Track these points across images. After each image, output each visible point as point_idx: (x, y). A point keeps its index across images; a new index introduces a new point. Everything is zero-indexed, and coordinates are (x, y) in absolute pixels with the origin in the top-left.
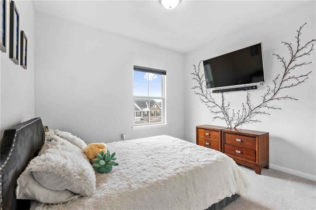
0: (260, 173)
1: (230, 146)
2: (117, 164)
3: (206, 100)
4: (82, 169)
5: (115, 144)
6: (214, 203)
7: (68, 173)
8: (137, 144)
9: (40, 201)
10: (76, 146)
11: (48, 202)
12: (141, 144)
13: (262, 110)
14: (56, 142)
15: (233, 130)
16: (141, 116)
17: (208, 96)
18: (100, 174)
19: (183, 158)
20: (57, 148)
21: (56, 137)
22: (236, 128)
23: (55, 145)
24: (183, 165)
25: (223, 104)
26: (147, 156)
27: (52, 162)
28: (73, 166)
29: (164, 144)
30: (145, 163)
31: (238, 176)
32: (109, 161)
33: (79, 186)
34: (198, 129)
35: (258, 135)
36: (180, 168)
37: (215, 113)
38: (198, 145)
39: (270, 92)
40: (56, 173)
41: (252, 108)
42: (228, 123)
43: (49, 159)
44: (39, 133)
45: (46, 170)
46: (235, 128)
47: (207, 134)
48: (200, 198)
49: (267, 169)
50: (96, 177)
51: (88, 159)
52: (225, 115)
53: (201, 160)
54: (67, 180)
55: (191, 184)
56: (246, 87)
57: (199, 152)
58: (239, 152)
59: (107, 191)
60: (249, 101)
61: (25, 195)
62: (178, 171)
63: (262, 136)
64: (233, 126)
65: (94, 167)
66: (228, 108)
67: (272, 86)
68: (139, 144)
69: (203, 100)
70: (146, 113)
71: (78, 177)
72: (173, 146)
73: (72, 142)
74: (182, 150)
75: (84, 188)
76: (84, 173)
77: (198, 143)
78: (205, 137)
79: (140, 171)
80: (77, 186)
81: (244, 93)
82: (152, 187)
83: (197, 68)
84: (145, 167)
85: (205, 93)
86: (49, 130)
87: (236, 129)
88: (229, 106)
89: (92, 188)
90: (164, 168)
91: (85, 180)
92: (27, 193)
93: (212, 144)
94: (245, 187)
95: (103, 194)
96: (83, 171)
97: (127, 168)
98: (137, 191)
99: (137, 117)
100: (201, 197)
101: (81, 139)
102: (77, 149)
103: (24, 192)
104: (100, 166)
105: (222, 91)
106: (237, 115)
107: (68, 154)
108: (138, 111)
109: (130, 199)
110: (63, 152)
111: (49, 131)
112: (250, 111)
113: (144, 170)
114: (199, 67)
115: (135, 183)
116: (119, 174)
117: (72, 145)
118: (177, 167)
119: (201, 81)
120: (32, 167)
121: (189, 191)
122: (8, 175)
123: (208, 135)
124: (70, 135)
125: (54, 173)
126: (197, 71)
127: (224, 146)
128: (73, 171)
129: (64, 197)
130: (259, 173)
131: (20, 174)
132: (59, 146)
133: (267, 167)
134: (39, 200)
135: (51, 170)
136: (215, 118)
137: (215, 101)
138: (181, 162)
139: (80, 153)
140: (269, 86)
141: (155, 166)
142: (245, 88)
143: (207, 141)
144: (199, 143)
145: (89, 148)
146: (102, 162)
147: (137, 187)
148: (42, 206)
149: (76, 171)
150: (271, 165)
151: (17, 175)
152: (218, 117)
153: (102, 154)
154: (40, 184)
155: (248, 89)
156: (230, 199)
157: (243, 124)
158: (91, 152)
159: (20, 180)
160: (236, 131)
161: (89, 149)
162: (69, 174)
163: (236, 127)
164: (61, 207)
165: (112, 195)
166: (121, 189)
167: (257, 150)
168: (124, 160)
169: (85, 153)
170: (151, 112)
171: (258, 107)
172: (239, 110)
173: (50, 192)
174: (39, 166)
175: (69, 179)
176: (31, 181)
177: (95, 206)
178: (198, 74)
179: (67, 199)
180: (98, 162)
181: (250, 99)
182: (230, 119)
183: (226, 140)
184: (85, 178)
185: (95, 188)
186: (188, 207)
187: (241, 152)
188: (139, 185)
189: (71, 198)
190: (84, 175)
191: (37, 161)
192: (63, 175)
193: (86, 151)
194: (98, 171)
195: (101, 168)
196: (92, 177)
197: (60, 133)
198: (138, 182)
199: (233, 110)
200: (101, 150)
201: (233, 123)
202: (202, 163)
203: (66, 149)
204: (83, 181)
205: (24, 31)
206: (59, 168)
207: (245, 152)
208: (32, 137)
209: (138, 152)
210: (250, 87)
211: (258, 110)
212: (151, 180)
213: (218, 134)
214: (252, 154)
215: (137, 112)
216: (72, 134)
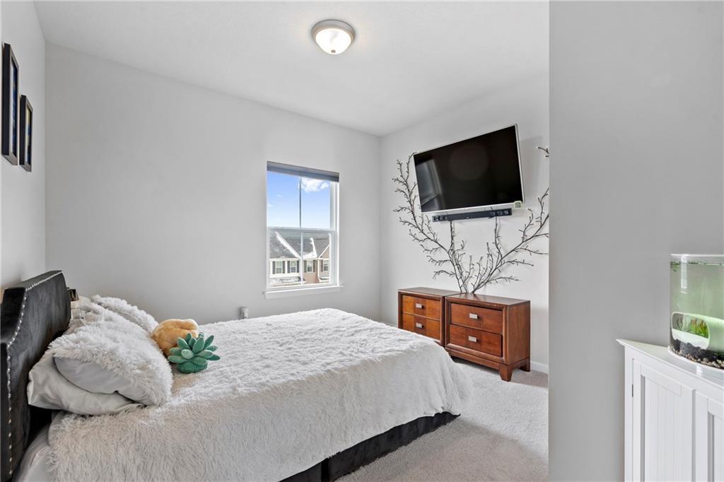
0: (509, 380)
1: (459, 328)
2: (216, 358)
3: (421, 236)
4: (145, 359)
5: (222, 325)
6: (397, 425)
7: (119, 363)
8: (267, 324)
9: (70, 410)
10: (137, 325)
11: (83, 411)
12: (274, 325)
13: (519, 256)
14: (96, 316)
15: (471, 298)
16: (298, 272)
17: (425, 227)
18: (182, 375)
19: (349, 348)
20: (98, 325)
21: (96, 306)
22: (475, 293)
23: (94, 320)
24: (343, 358)
25: (452, 244)
26: (281, 346)
27: (90, 344)
28: (129, 353)
29: (323, 324)
30: (272, 356)
31: (450, 378)
32: (200, 352)
33: (139, 387)
34: (401, 295)
35: (507, 306)
36: (335, 362)
37: (438, 264)
38: (402, 328)
39: (533, 222)
40: (98, 362)
41: (503, 254)
42: (461, 283)
43: (85, 340)
44: (61, 301)
45: (80, 355)
46: (473, 292)
47: (419, 306)
48: (369, 414)
49: (526, 373)
50: (174, 378)
51: (160, 348)
52: (456, 267)
53: (380, 350)
54: (117, 375)
55: (352, 389)
56: (492, 211)
57: (385, 337)
58: (474, 339)
59: (191, 397)
60: (499, 240)
61: (43, 399)
62: (329, 367)
63: (515, 307)
64: (470, 289)
65: (171, 363)
66: (460, 252)
67: (537, 210)
68: (270, 325)
69: (417, 236)
70: (310, 264)
71: (138, 372)
72: (337, 327)
73: (128, 316)
74: (352, 335)
75: (148, 391)
76: (150, 366)
77: (401, 326)
78: (415, 312)
79: (259, 368)
80: (136, 386)
81: (489, 223)
82: (275, 393)
83: (405, 170)
84: (268, 362)
85: (419, 220)
86: (80, 297)
87: (475, 295)
88: (463, 248)
89: (163, 391)
90: (305, 363)
91: (151, 377)
92: (47, 395)
93: (428, 326)
94: (461, 398)
95: (183, 401)
96: (149, 362)
97: (236, 365)
98: (246, 397)
99: (289, 272)
100: (369, 412)
101: (147, 313)
102: (139, 329)
103: (41, 393)
104: (183, 361)
105: (451, 218)
106: (477, 267)
107: (119, 336)
108: (291, 259)
109: (232, 409)
110: (110, 332)
111: (78, 299)
112: (500, 258)
113: (268, 366)
114: (408, 167)
115: (245, 385)
116: (219, 373)
117: (128, 322)
118: (329, 361)
119: (413, 197)
120: (55, 350)
121: (346, 401)
122: (18, 360)
123: (421, 307)
124: (123, 304)
125: (94, 362)
126: (405, 175)
127: (448, 330)
128: (128, 361)
129: (113, 404)
130: (508, 378)
131: (34, 364)
132: (102, 322)
133: (525, 368)
134: (68, 407)
135: (89, 357)
136: (438, 273)
137: (438, 237)
138: (341, 353)
139: (144, 337)
140: (532, 209)
141: (290, 361)
142: (491, 213)
143: (418, 320)
144: (404, 324)
145: (162, 329)
146: (188, 353)
147: (246, 392)
148: (73, 417)
149: (134, 362)
150: (534, 364)
151: (29, 364)
152: (442, 271)
153: (188, 338)
154: (68, 381)
155: (497, 215)
156: (434, 422)
157: (488, 285)
158: (165, 336)
159: (34, 374)
160: (476, 300)
161: (162, 331)
162: (122, 366)
163: (475, 290)
164: (107, 419)
165: (201, 402)
166: (217, 394)
167: (504, 335)
168: (233, 352)
169: (154, 337)
170: (322, 261)
171: (513, 250)
172: (482, 258)
173: (85, 395)
174: (66, 349)
175: (121, 373)
176: (53, 376)
177: (167, 417)
178: (406, 181)
179: (118, 408)
180: (179, 354)
181: (500, 234)
182: (464, 274)
183: (453, 318)
184: (150, 375)
185: (169, 393)
186: (344, 428)
187: (477, 340)
188: (251, 388)
189: (126, 406)
190: (148, 368)
191: (63, 342)
192: (110, 367)
193: (157, 334)
194: (179, 368)
195: (185, 365)
196: (164, 374)
197: (103, 300)
198: (250, 383)
199: (471, 257)
200: (187, 332)
201: (470, 283)
202: (379, 354)
203: (116, 328)
204: (147, 379)
205: (27, 97)
206: (103, 355)
207: (484, 338)
208: (49, 305)
209: (265, 339)
210: (499, 210)
211: (513, 256)
212: (275, 381)
213: (438, 306)
214: (497, 343)
215: (289, 262)
216: (128, 303)
